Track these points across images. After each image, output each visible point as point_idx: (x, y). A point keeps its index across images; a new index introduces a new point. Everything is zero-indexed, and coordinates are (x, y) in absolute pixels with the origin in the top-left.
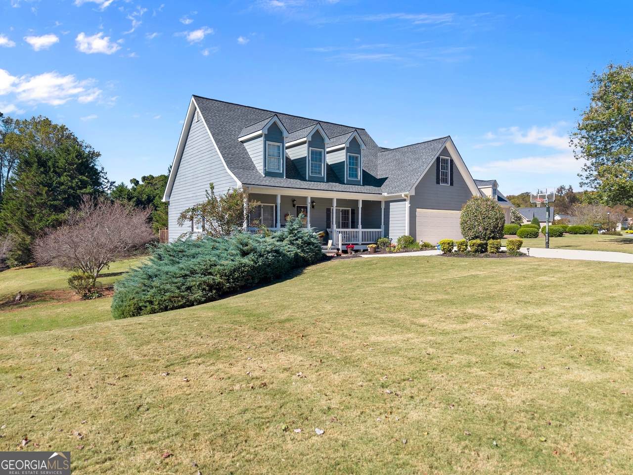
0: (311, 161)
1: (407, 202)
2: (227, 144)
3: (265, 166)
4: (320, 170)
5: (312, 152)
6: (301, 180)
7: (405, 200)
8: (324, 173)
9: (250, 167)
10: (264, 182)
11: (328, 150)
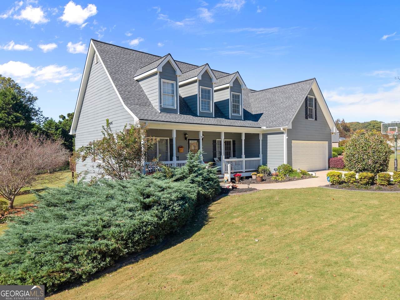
0: (201, 98)
1: (284, 135)
2: (124, 82)
3: (161, 103)
4: (209, 107)
5: (202, 90)
6: (193, 116)
7: (282, 133)
8: (212, 110)
9: (147, 104)
10: (160, 118)
11: (215, 89)
